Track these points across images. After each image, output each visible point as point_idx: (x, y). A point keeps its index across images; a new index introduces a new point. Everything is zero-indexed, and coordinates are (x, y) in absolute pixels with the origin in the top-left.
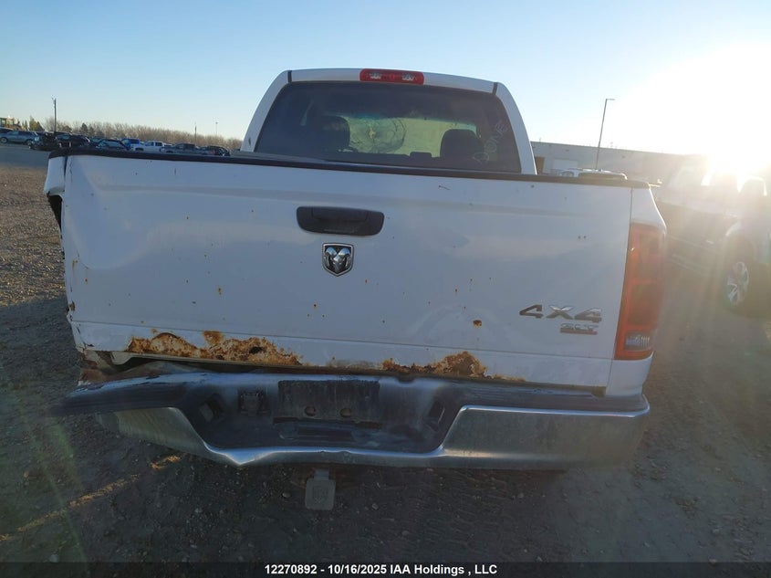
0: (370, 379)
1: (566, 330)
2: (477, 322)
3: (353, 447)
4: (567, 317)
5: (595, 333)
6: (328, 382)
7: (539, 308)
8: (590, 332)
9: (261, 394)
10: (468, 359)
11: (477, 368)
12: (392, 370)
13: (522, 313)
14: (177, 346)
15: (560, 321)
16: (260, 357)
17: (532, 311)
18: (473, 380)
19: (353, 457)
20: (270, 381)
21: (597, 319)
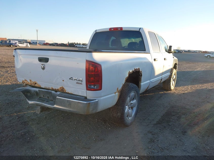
0: (51, 91)
1: (77, 83)
2: (63, 80)
3: (44, 103)
4: (77, 80)
5: (82, 84)
6: (45, 91)
7: (72, 78)
8: (81, 84)
9: (36, 92)
10: (63, 88)
11: (65, 90)
12: (53, 90)
13: (70, 79)
14: (27, 82)
15: (76, 81)
16: (36, 85)
17: (71, 79)
18: (65, 93)
19: (43, 105)
20: (37, 90)
21: (82, 81)
